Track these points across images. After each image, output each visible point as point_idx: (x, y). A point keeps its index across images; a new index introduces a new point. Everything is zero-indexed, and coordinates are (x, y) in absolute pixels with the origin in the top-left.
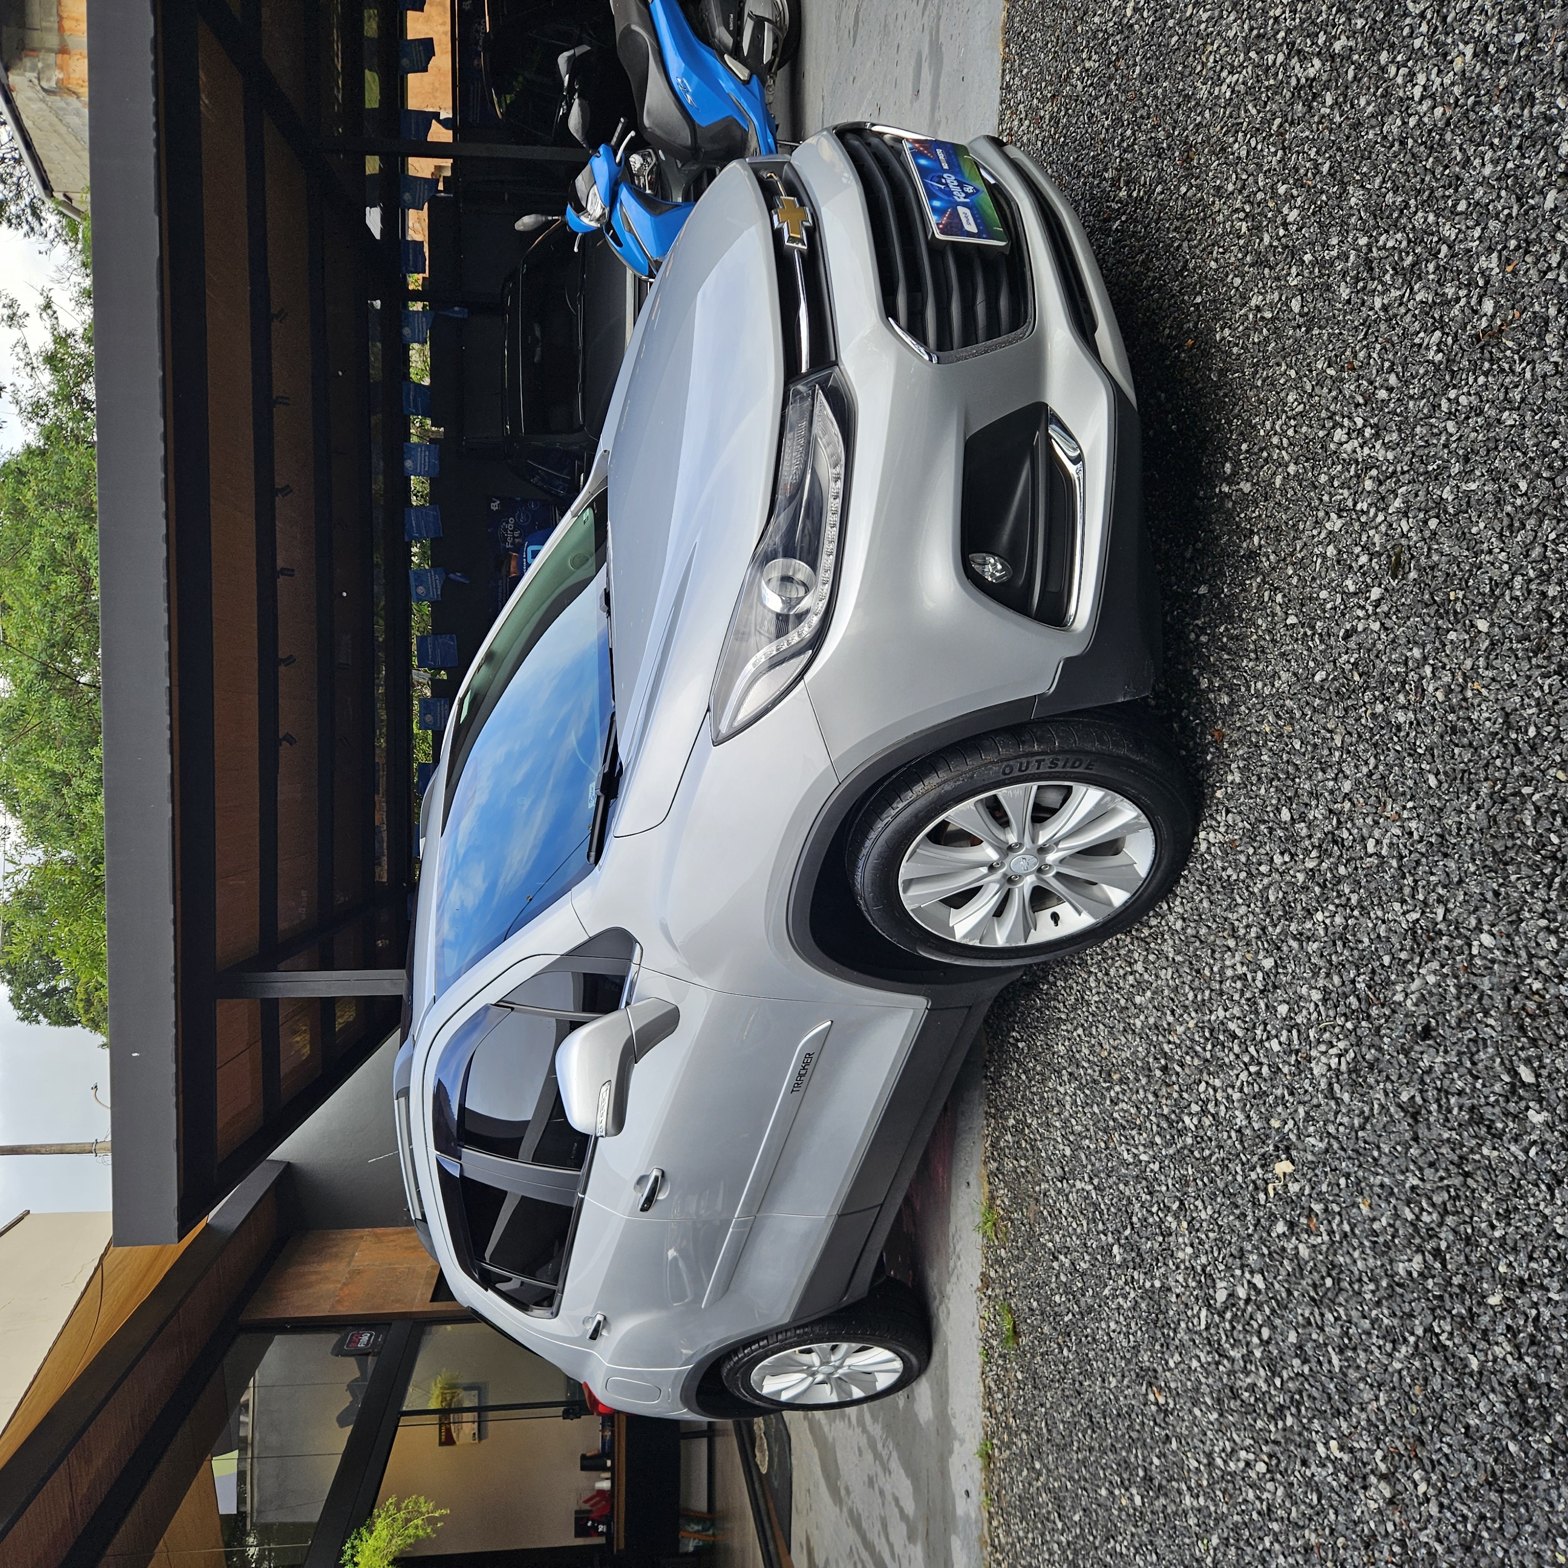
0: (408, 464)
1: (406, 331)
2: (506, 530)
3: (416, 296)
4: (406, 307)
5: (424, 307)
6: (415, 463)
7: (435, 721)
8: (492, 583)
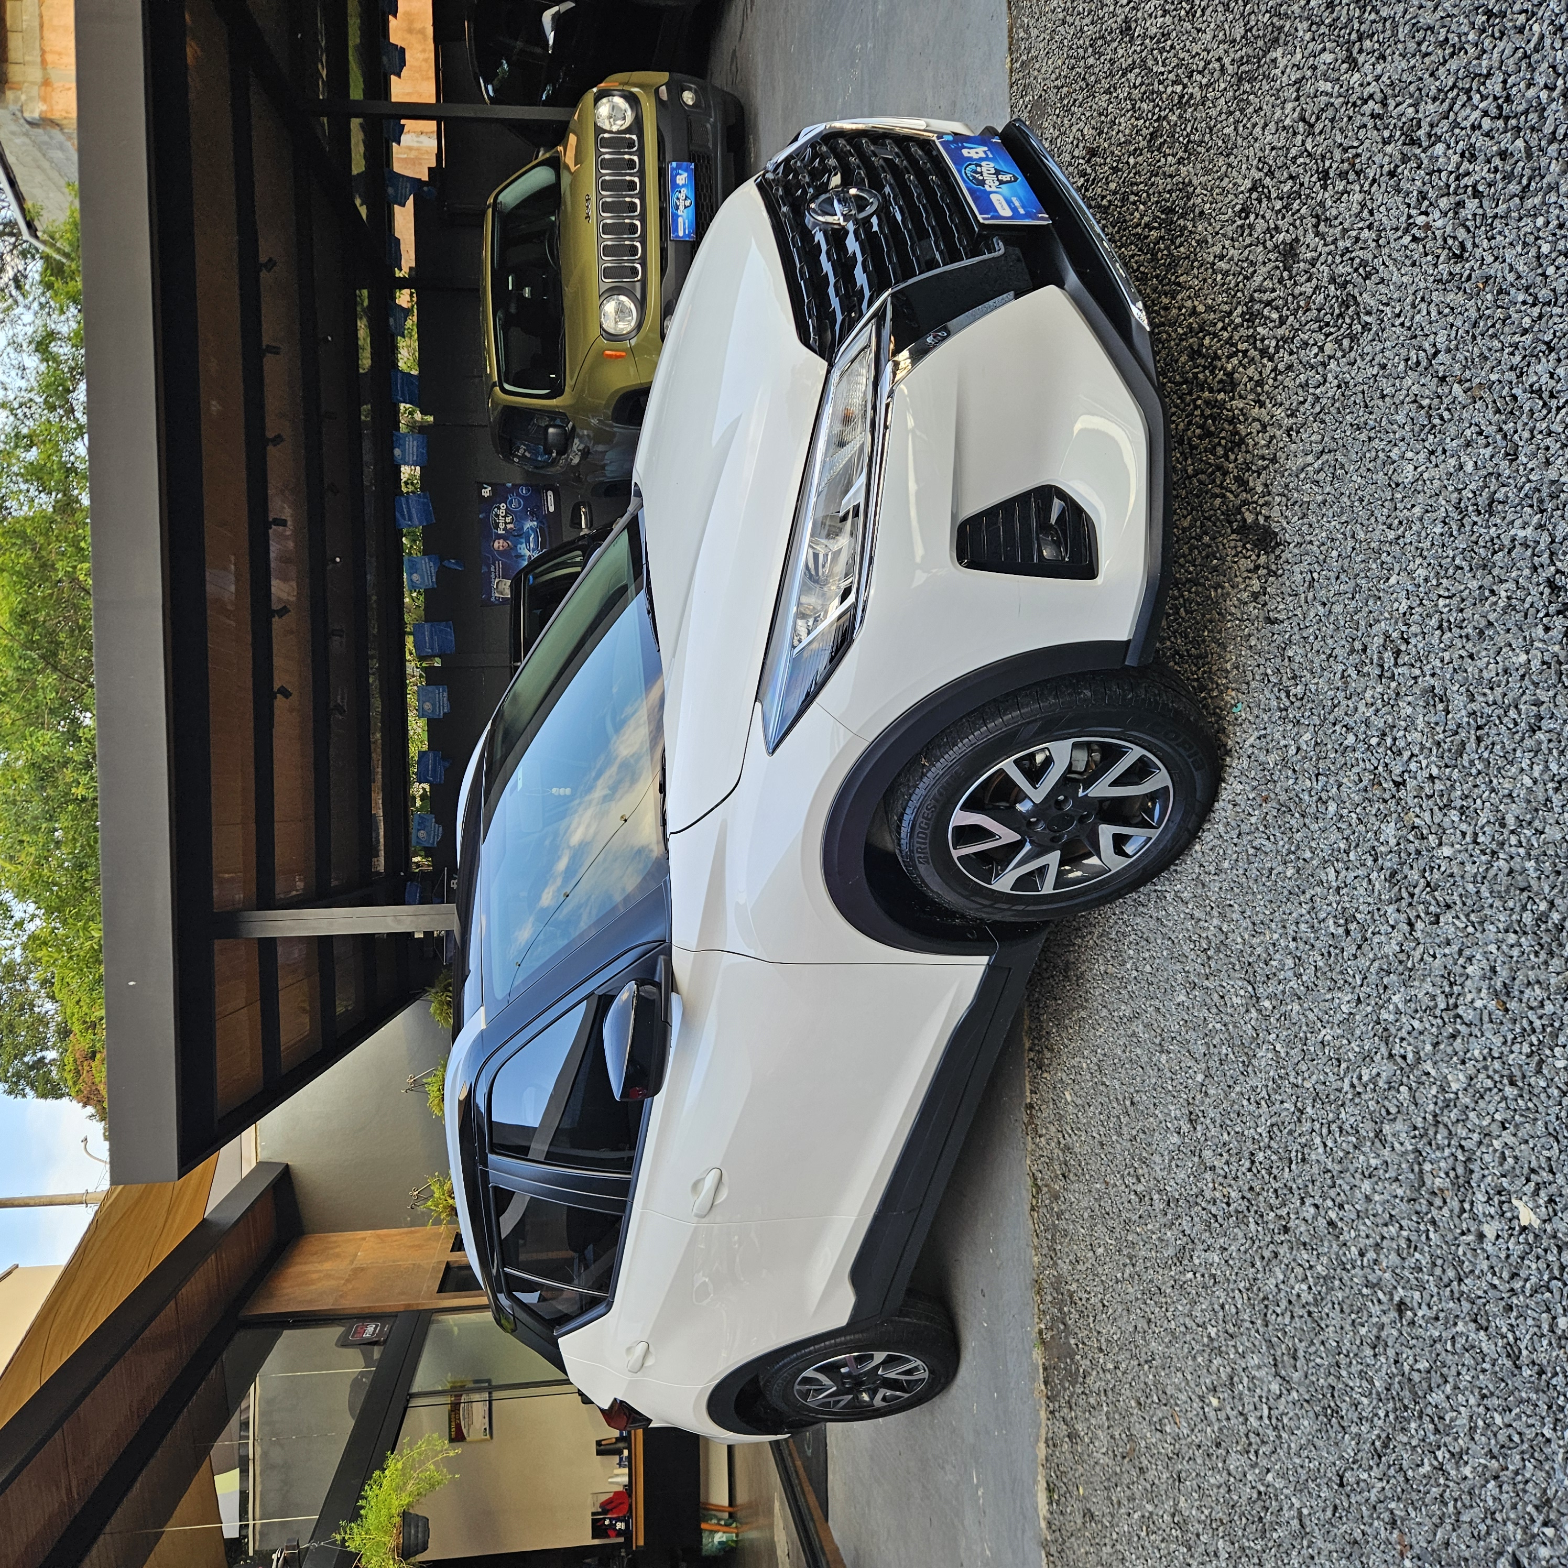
0: (397, 452)
2: (497, 516)
3: (404, 284)
4: (394, 295)
6: (403, 452)
7: (434, 708)
8: (484, 569)
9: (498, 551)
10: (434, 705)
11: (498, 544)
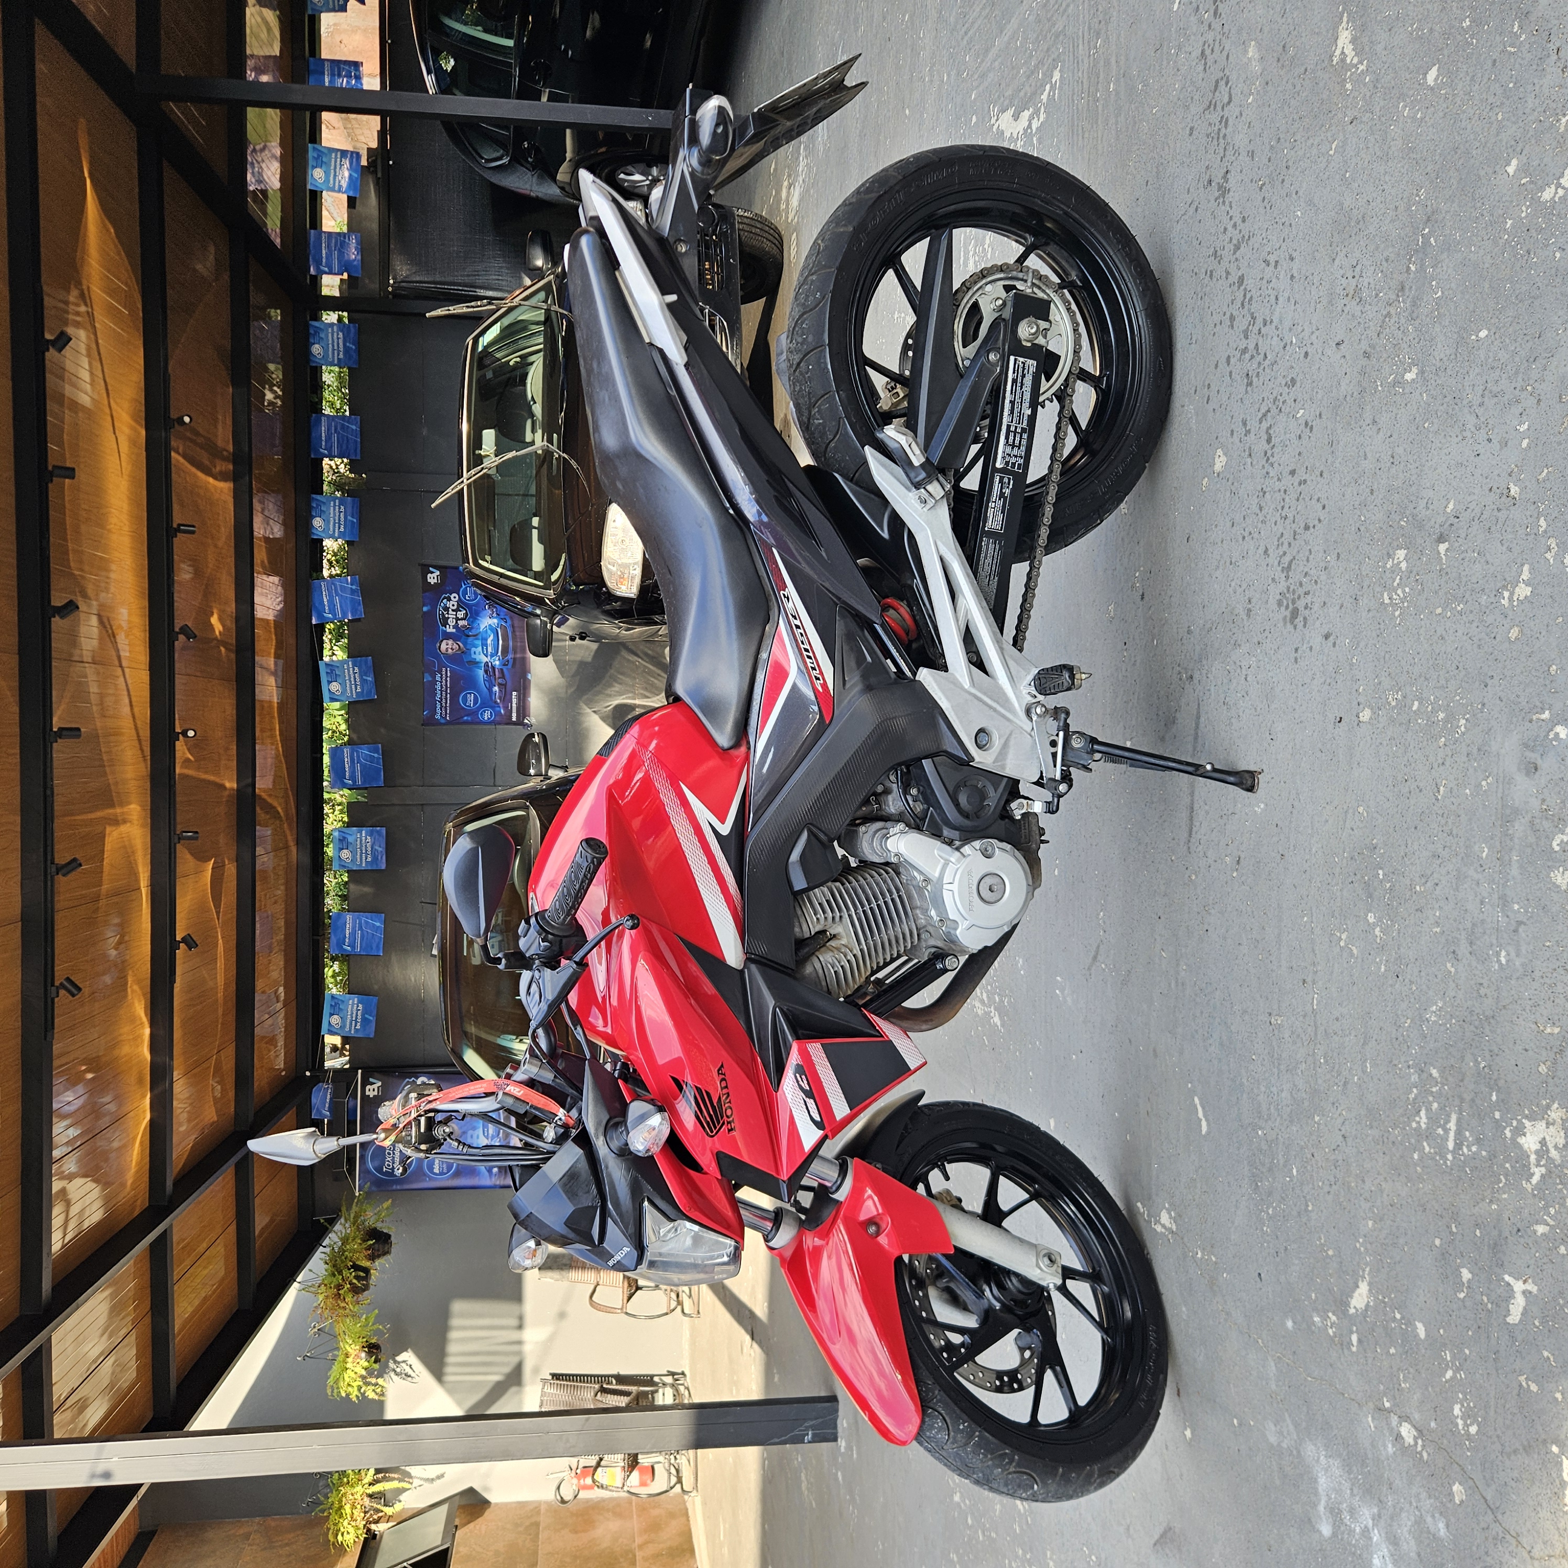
0: (317, 522)
1: (316, 349)
2: (447, 609)
3: (332, 304)
4: (317, 318)
5: (340, 319)
6: (327, 522)
7: (354, 857)
8: (427, 678)
9: (447, 656)
10: (354, 853)
11: (447, 646)
